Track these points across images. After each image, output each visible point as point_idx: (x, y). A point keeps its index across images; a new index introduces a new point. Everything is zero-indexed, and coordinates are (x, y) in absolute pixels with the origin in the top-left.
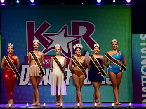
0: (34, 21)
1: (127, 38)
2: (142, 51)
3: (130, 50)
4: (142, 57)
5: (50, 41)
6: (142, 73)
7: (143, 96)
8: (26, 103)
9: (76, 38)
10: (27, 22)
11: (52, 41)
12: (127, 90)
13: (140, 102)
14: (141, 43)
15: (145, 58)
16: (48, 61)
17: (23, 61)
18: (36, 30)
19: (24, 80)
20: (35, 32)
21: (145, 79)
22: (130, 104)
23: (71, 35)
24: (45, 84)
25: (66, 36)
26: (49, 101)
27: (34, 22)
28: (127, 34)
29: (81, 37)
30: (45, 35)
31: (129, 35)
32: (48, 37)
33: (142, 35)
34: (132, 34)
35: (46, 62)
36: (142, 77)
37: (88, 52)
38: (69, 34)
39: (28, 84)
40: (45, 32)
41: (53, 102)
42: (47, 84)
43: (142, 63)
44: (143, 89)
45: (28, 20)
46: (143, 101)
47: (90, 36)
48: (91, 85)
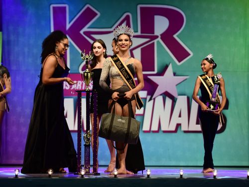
0: (67, 6)
9: (148, 40)
18: (70, 22)
20: (68, 26)
23: (139, 33)
29: (157, 37)
41: (102, 164)
47: (175, 36)
48: (175, 131)
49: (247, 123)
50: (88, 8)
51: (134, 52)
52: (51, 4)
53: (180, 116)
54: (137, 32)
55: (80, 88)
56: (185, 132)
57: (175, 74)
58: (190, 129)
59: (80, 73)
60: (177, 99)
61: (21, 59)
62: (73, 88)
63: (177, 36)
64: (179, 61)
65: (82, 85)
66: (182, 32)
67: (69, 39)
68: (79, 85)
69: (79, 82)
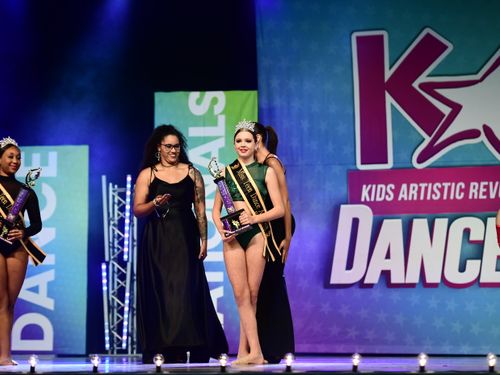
0: (384, 33)
10: (358, 38)
11: (456, 108)
16: (441, 190)
17: (344, 190)
19: (349, 266)
20: (388, 74)
26: (447, 350)
27: (381, 37)
35: (433, 192)
39: (366, 281)
40: (428, 76)
41: (466, 353)
42: (437, 279)
50: (428, 35)
52: (352, 32)
55: (415, 198)
59: (414, 168)
61: (295, 143)
62: (400, 199)
65: (419, 192)
67: (389, 100)
68: (413, 192)
69: (412, 185)
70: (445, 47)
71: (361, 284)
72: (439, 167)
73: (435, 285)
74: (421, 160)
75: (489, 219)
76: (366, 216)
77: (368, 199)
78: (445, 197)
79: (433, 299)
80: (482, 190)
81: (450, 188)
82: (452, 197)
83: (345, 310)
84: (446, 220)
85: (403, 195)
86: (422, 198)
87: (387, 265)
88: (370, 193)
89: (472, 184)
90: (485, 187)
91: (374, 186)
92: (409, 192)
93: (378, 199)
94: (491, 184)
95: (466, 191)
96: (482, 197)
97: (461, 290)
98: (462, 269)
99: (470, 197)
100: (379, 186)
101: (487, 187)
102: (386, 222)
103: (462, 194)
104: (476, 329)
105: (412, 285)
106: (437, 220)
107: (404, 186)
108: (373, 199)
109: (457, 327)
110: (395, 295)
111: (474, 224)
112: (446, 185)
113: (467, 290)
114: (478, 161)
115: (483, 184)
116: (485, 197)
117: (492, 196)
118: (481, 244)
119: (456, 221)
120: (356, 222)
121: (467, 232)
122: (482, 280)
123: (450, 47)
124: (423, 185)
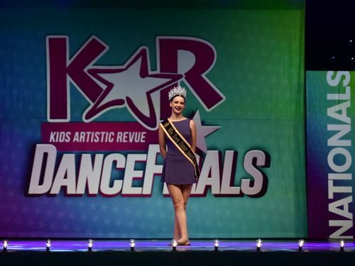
0: (67, 37)
1: (295, 81)
2: (331, 112)
3: (302, 110)
4: (330, 127)
5: (104, 87)
6: (328, 166)
7: (332, 223)
8: (45, 239)
9: (168, 80)
10: (50, 39)
11: (110, 86)
12: (292, 209)
13: (325, 239)
14: (328, 95)
15: (339, 131)
16: (100, 136)
17: (39, 135)
18: (70, 59)
19: (41, 183)
20: (68, 62)
21: (337, 183)
22: (301, 243)
23: (158, 72)
24: (91, 192)
25: (144, 73)
26: (100, 235)
27: (65, 39)
28: (295, 71)
29: (181, 76)
30: (94, 72)
31: (299, 75)
32: (102, 75)
33: (330, 73)
34: (307, 72)
35: (95, 137)
36: (331, 176)
37: (197, 115)
38: (152, 70)
39: (52, 192)
40: (94, 65)
41: (112, 237)
42: (96, 192)
43: (331, 142)
44: (332, 208)
45: (50, 35)
46: (331, 236)
47: (203, 76)
48: (204, 195)
49: (293, 185)
50: (94, 40)
51: (152, 95)
52: (46, 36)
53: (210, 176)
54: (156, 70)
55: (84, 141)
56: (216, 196)
57: (203, 123)
58: (222, 192)
59: (83, 122)
60: (206, 154)
61: (8, 103)
63: (206, 75)
64: (209, 108)
65: (86, 137)
66: (211, 71)
67: (69, 79)
68: (83, 137)
69: (82, 133)
70: (105, 48)
71: (48, 194)
72: (99, 122)
73: (94, 195)
74: (87, 117)
75: (129, 156)
76: (52, 151)
77: (54, 141)
78: (102, 141)
79: (93, 204)
80: (125, 137)
81: (105, 135)
82: (106, 141)
83: (37, 211)
84: (102, 155)
85: (76, 139)
86: (88, 141)
87: (64, 182)
88: (55, 137)
89: (119, 133)
90: (126, 135)
91: (58, 133)
92: (80, 137)
93: (60, 141)
94: (130, 133)
95: (115, 137)
96: (124, 141)
97: (110, 199)
98: (111, 185)
99: (117, 141)
100: (61, 133)
101: (128, 135)
102: (65, 155)
103: (113, 139)
104: (118, 223)
105: (80, 195)
106: (97, 155)
107: (77, 133)
108: (57, 141)
109: (107, 221)
110: (70, 201)
111: (119, 157)
112: (103, 133)
113: (114, 198)
114: (122, 119)
115: (125, 133)
116: (126, 141)
117: (131, 140)
118: (123, 170)
119: (108, 156)
120: (46, 155)
121: (115, 162)
122: (123, 193)
123: (107, 48)
124: (89, 133)
